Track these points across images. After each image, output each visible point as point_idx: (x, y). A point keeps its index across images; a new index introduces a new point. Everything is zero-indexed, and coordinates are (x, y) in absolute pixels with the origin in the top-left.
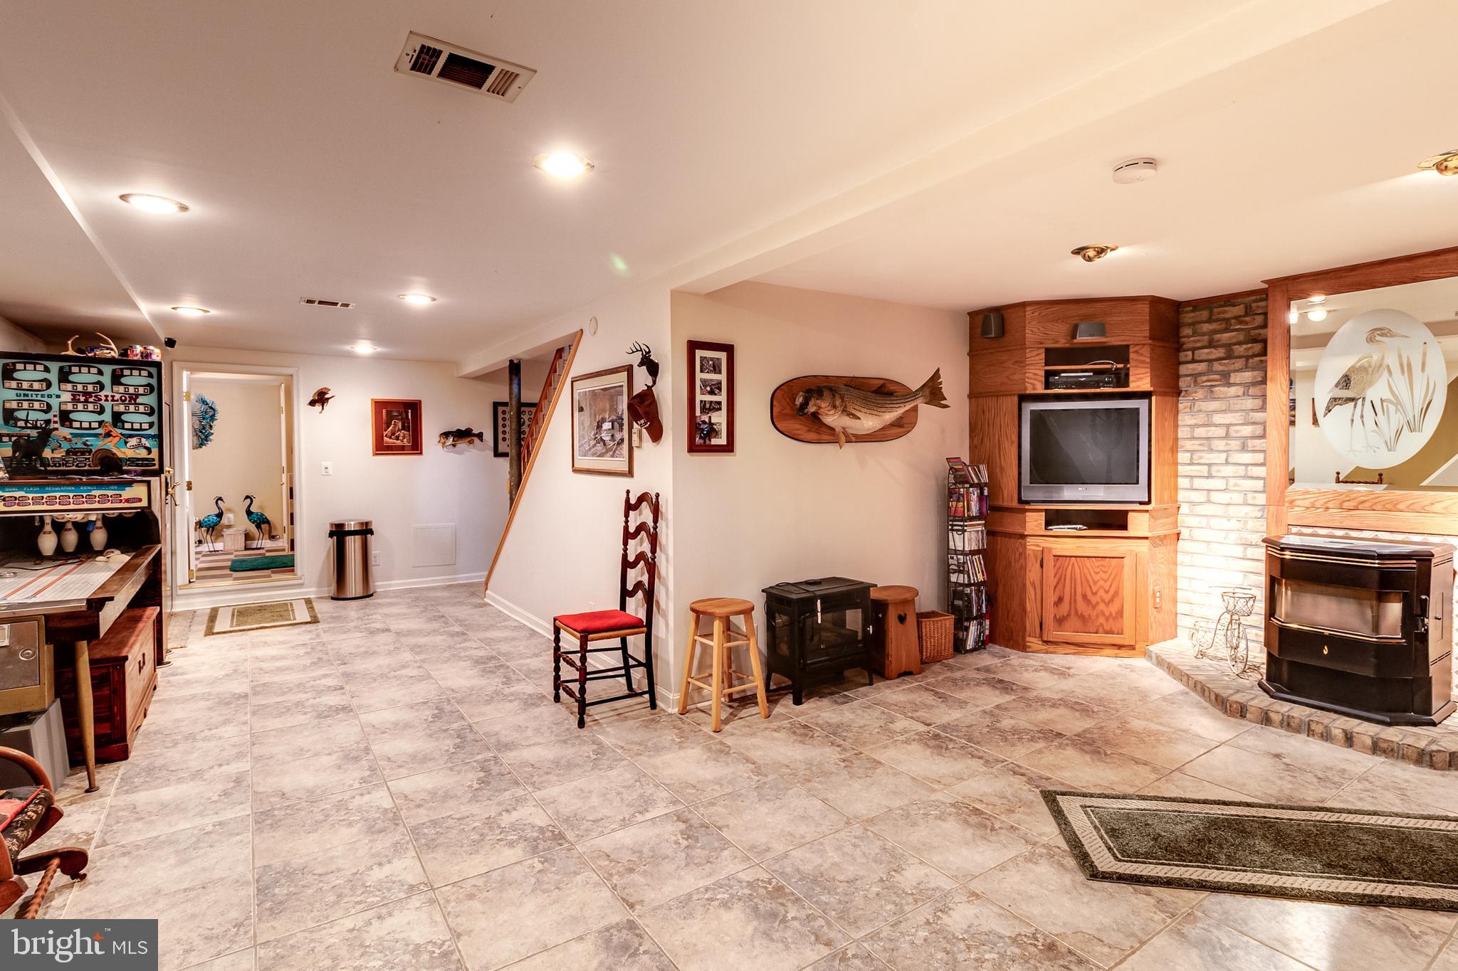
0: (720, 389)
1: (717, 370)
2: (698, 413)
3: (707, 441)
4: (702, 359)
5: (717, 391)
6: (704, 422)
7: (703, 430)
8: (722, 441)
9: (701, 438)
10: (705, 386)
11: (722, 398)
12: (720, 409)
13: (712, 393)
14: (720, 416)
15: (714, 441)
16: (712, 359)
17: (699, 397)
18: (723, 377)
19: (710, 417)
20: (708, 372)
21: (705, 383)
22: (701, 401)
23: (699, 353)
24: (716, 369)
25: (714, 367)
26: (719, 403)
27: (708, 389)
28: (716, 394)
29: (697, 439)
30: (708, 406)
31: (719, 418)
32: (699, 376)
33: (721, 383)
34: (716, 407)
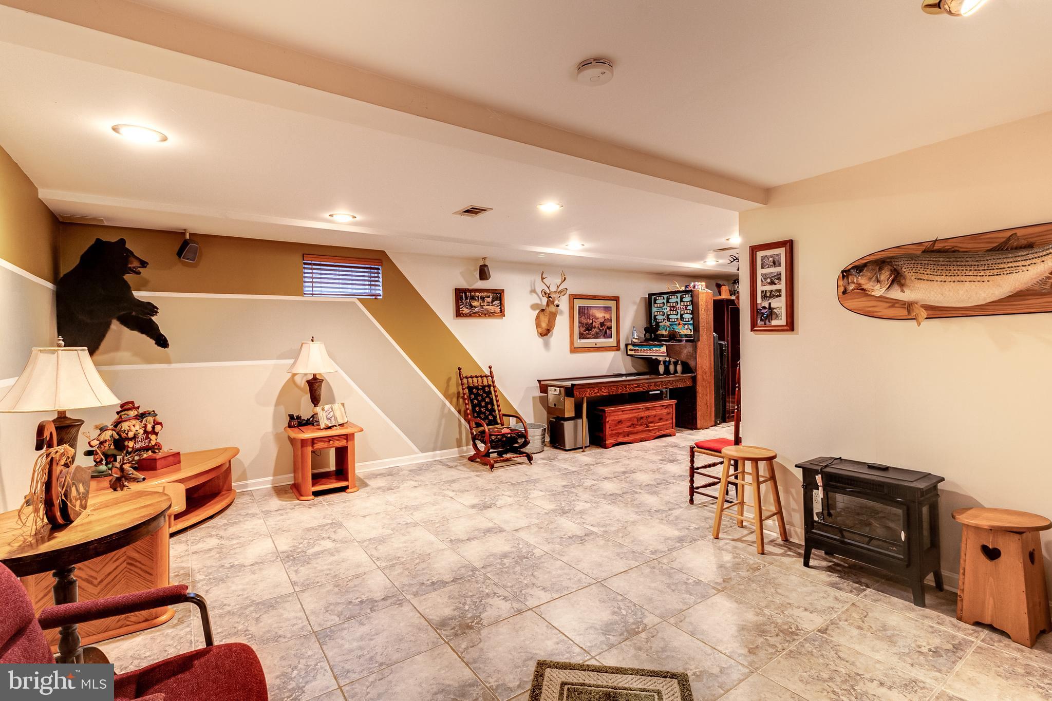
0: (779, 279)
1: (777, 264)
2: (759, 300)
3: (767, 323)
4: (763, 258)
5: (776, 281)
6: (764, 308)
7: (763, 314)
8: (782, 321)
9: (762, 320)
10: (765, 279)
11: (782, 286)
12: (780, 296)
13: (772, 283)
14: (781, 302)
15: (774, 323)
16: (771, 256)
17: (760, 288)
18: (782, 269)
19: (770, 304)
20: (768, 267)
21: (765, 276)
22: (762, 291)
23: (760, 254)
24: (775, 263)
25: (774, 263)
26: (780, 291)
27: (769, 280)
28: (775, 284)
29: (759, 321)
30: (768, 294)
31: (779, 304)
32: (760, 271)
33: (780, 274)
34: (777, 294)
